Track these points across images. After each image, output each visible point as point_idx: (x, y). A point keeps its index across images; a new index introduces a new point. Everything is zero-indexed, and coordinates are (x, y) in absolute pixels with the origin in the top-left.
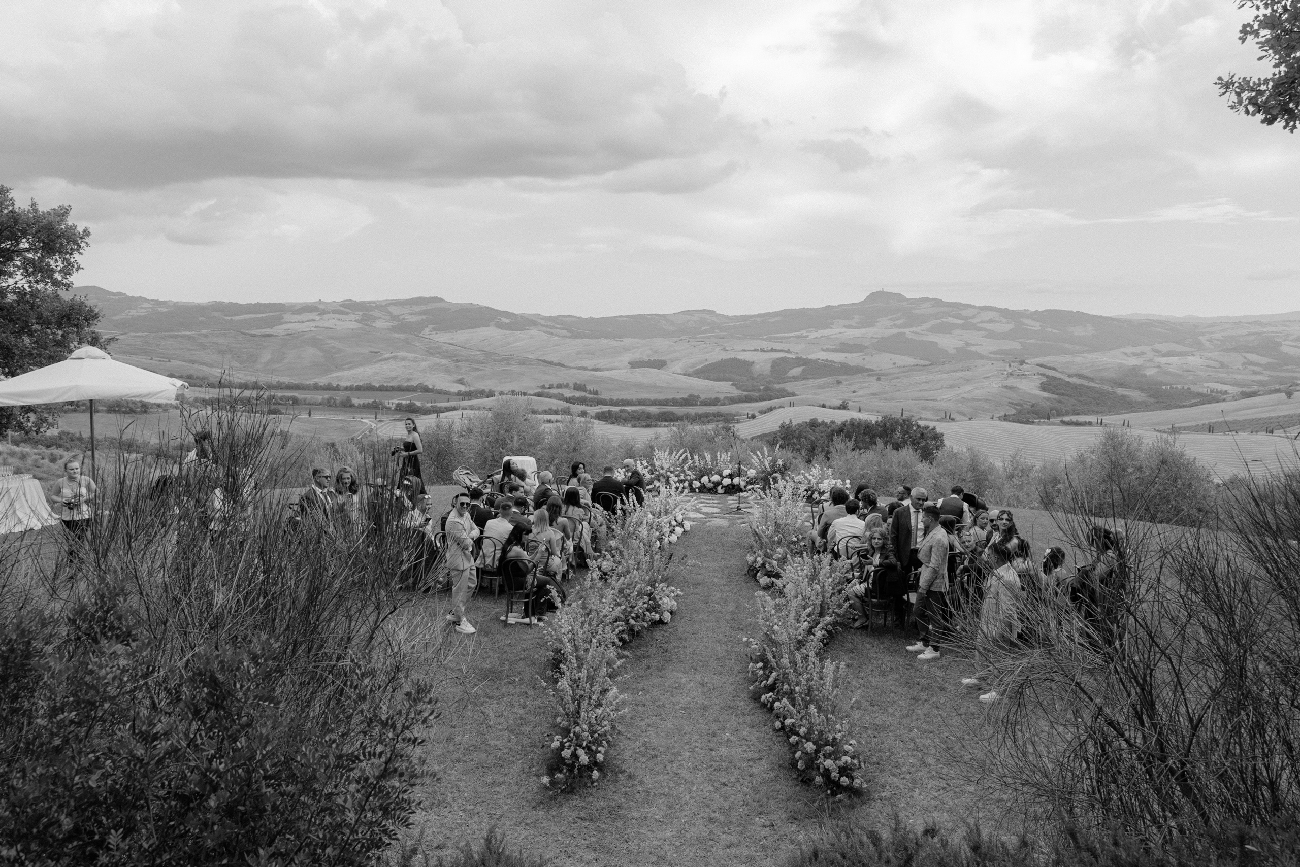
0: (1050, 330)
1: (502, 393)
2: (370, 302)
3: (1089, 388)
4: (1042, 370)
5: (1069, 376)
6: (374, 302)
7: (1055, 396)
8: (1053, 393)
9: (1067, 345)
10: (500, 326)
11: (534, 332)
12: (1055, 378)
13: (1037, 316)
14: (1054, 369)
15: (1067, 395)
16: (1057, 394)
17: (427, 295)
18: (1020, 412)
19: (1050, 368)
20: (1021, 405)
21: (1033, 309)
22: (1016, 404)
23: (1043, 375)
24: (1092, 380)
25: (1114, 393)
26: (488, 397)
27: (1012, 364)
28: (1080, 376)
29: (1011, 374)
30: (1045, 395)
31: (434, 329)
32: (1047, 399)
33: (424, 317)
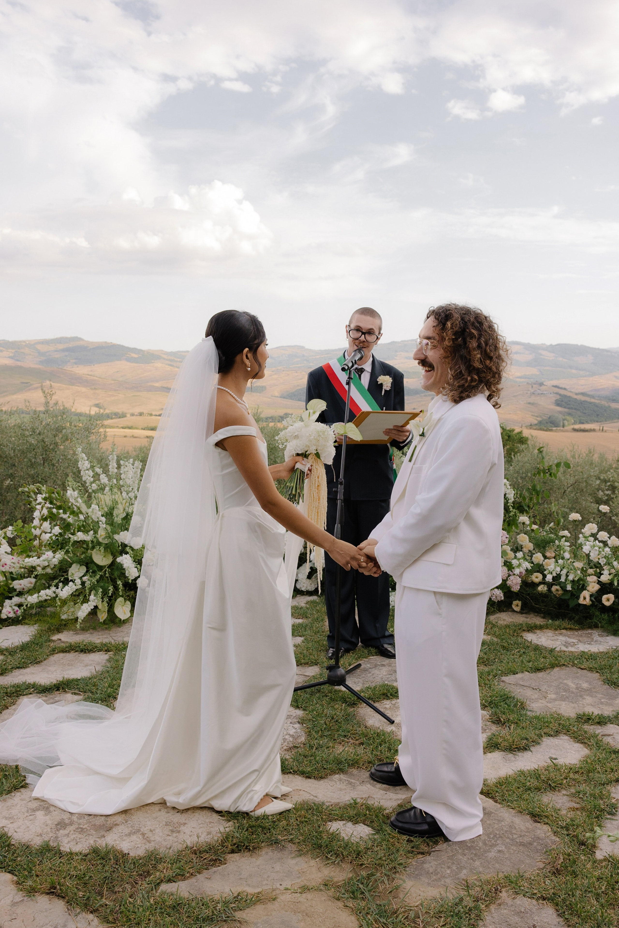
0: (561, 359)
1: (132, 415)
2: (20, 342)
3: (590, 403)
4: (556, 390)
5: (576, 394)
6: (24, 342)
7: (566, 410)
8: (565, 408)
9: (574, 371)
10: (130, 360)
11: (158, 364)
12: (566, 396)
13: (552, 349)
14: (565, 389)
15: (575, 409)
16: (569, 408)
17: (69, 335)
18: (540, 423)
19: (561, 388)
20: (541, 417)
21: (548, 343)
22: (537, 417)
23: (557, 393)
24: (593, 397)
25: (609, 406)
26: (120, 418)
27: (534, 386)
28: (583, 394)
29: (533, 393)
30: (559, 409)
31: (76, 363)
32: (560, 412)
33: (67, 353)
